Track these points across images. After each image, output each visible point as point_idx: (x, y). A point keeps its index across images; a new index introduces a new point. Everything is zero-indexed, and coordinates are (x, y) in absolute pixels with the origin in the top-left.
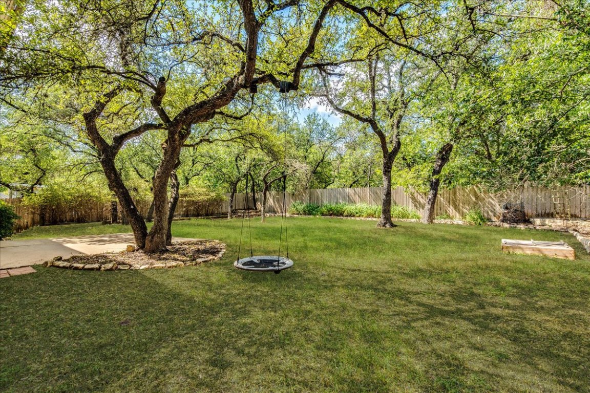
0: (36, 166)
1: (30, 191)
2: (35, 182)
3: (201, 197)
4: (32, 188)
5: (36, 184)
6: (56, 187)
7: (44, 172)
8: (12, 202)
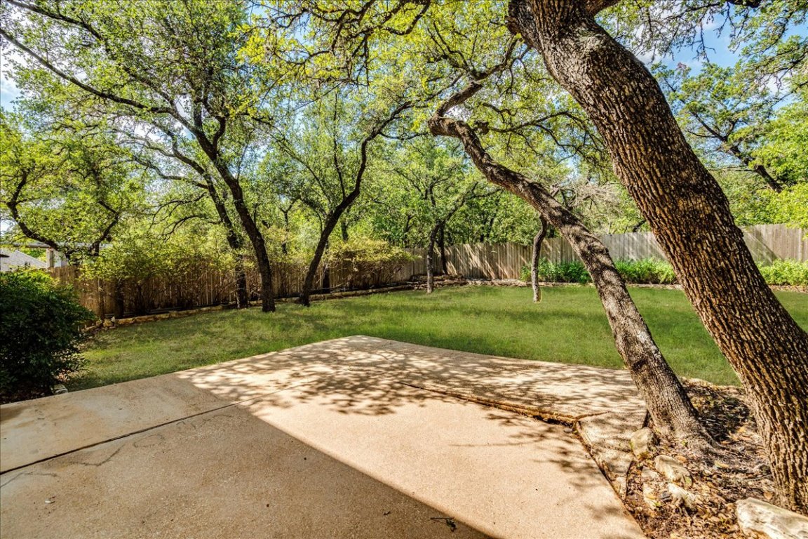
0: (102, 203)
1: (93, 252)
2: (100, 234)
3: (379, 256)
4: (96, 246)
5: (102, 239)
6: (139, 243)
7: (115, 215)
8: (61, 275)
